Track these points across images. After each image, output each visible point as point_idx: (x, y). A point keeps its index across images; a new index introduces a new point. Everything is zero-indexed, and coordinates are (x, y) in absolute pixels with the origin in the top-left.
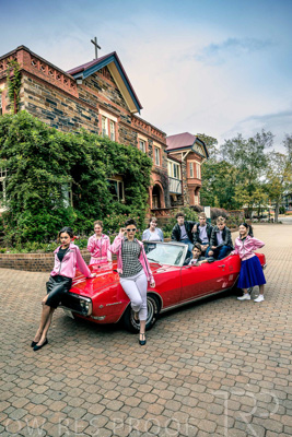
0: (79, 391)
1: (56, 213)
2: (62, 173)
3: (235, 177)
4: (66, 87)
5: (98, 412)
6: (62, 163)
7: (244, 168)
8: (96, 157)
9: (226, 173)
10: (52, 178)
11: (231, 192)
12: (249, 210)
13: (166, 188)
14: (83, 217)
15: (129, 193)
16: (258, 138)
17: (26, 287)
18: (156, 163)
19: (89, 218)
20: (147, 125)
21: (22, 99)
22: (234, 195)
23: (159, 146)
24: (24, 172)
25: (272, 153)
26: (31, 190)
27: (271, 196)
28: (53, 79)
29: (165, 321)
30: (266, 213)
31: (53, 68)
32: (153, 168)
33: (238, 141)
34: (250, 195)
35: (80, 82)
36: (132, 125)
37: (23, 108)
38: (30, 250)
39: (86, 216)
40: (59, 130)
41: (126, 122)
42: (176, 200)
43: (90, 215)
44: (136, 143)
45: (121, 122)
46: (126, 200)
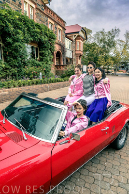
3: (99, 52)
7: (104, 47)
9: (95, 49)
11: (96, 59)
12: (104, 69)
13: (64, 53)
15: (42, 54)
16: (113, 31)
18: (59, 37)
20: (55, 14)
22: (98, 60)
23: (61, 28)
25: (119, 40)
27: (115, 62)
30: (110, 70)
32: (56, 41)
33: (102, 33)
34: (106, 61)
36: (45, 11)
39: (11, 66)
41: (41, 9)
42: (69, 61)
43: (15, 66)
44: (47, 24)
45: (37, 8)
46: (40, 59)
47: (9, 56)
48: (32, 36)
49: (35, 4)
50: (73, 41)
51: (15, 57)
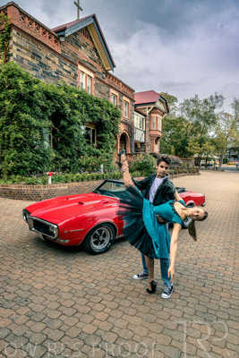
0: (42, 299)
1: (37, 152)
2: (43, 118)
3: (189, 131)
4: (50, 43)
5: (55, 317)
6: (44, 109)
7: (197, 123)
8: (73, 106)
9: (182, 127)
10: (35, 122)
11: (185, 143)
12: (199, 159)
13: (132, 134)
14: (61, 157)
15: (100, 139)
16: (212, 99)
17: (8, 212)
18: (125, 112)
19: (66, 158)
20: (119, 81)
21: (11, 51)
22: (187, 145)
23: (128, 101)
24: (11, 115)
25: (222, 113)
26: (17, 132)
27: (217, 148)
28: (39, 35)
29: (119, 246)
30: (212, 162)
31: (39, 25)
32: (122, 119)
33: (194, 101)
34: (201, 146)
35: (62, 39)
36: (106, 81)
37: (12, 59)
38: (14, 182)
39: (63, 156)
40: (42, 80)
41: (101, 78)
42: (139, 147)
43: (67, 156)
44: (109, 97)
45: (96, 78)
46: (98, 145)
47: (61, 142)
48: (90, 116)
49: (94, 72)
50: (145, 116)
51: (68, 144)
